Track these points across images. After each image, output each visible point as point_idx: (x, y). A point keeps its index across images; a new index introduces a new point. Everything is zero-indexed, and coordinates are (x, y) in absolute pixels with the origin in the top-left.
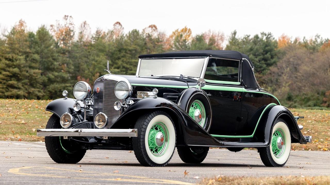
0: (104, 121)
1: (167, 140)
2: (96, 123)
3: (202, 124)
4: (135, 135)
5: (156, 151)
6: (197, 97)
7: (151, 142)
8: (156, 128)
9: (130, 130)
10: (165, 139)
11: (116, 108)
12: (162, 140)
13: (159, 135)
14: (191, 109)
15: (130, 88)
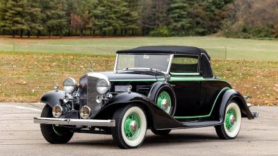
0: (88, 113)
1: (139, 127)
2: (82, 114)
3: (168, 111)
4: (114, 124)
5: (131, 136)
6: (164, 89)
7: (126, 129)
8: (130, 117)
9: (109, 121)
10: (138, 126)
11: (98, 101)
12: (135, 127)
13: (133, 123)
14: (159, 99)
15: (109, 83)
